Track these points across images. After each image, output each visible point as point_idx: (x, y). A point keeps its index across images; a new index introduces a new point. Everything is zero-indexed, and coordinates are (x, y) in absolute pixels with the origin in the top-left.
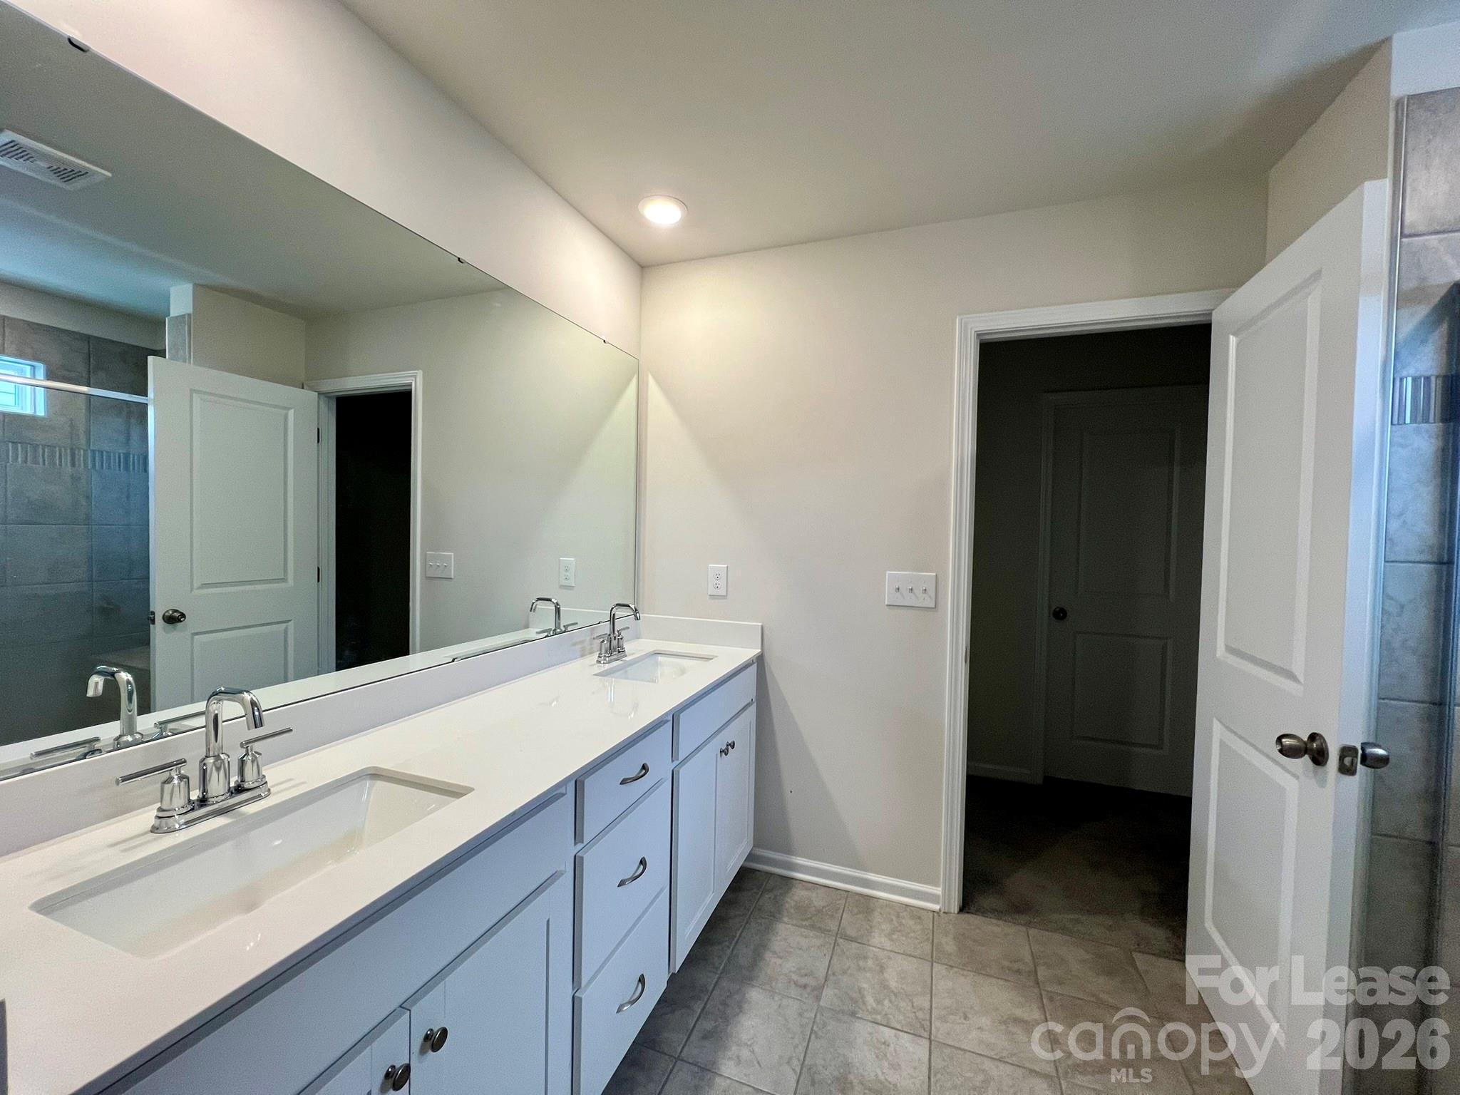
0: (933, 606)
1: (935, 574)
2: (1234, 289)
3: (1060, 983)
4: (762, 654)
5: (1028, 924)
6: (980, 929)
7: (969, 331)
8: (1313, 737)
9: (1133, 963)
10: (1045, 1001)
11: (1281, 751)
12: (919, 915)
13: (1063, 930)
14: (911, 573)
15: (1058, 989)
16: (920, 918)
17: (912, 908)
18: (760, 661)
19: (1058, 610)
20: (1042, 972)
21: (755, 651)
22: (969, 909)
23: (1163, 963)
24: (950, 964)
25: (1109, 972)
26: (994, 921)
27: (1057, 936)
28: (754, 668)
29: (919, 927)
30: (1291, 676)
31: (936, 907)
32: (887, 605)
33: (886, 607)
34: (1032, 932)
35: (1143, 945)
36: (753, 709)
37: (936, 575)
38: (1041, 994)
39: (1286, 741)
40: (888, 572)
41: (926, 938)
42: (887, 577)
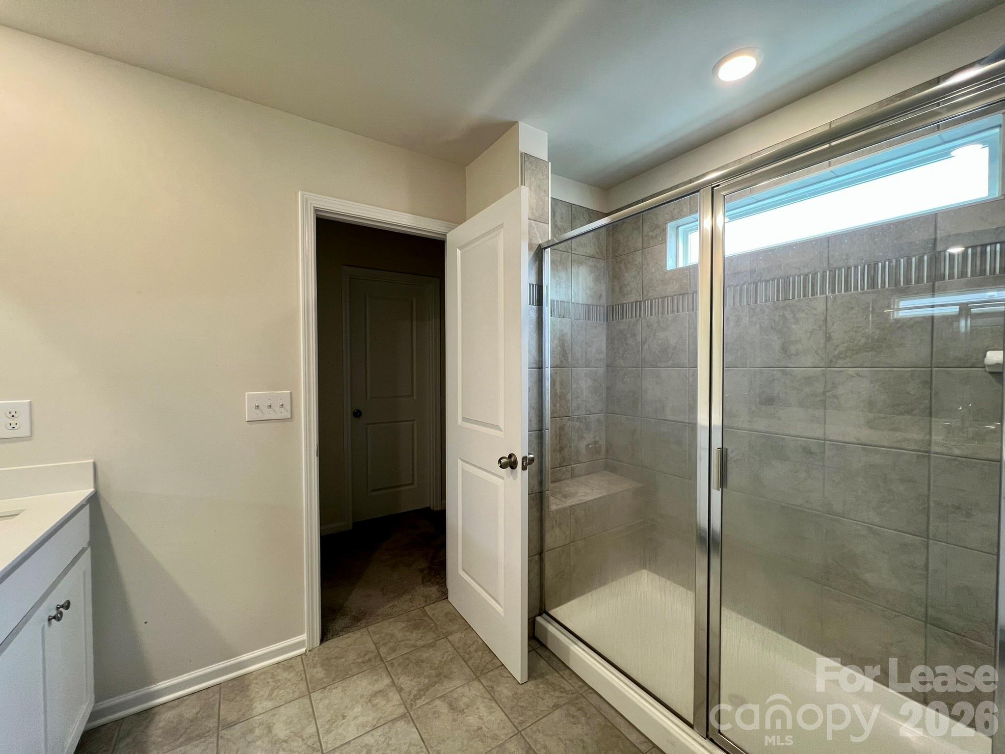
0: (289, 417)
1: (289, 392)
2: (457, 225)
3: (394, 651)
4: (96, 491)
5: (367, 625)
6: (338, 647)
7: (309, 206)
8: (510, 456)
9: (426, 614)
10: (389, 669)
11: (501, 467)
12: (290, 665)
13: (387, 616)
14: (268, 392)
15: (393, 656)
16: (291, 667)
17: (283, 663)
18: (94, 501)
19: (356, 411)
20: (383, 650)
21: (89, 491)
22: (327, 638)
23: (439, 604)
24: (323, 687)
25: (416, 627)
26: (346, 636)
27: (386, 623)
28: (86, 511)
29: (292, 674)
30: (497, 427)
31: (303, 650)
32: (247, 422)
33: (247, 423)
34: (371, 628)
35: (428, 600)
36: (88, 554)
37: (291, 392)
38: (386, 666)
39: (503, 461)
40: (246, 393)
41: (300, 678)
42: (246, 397)
